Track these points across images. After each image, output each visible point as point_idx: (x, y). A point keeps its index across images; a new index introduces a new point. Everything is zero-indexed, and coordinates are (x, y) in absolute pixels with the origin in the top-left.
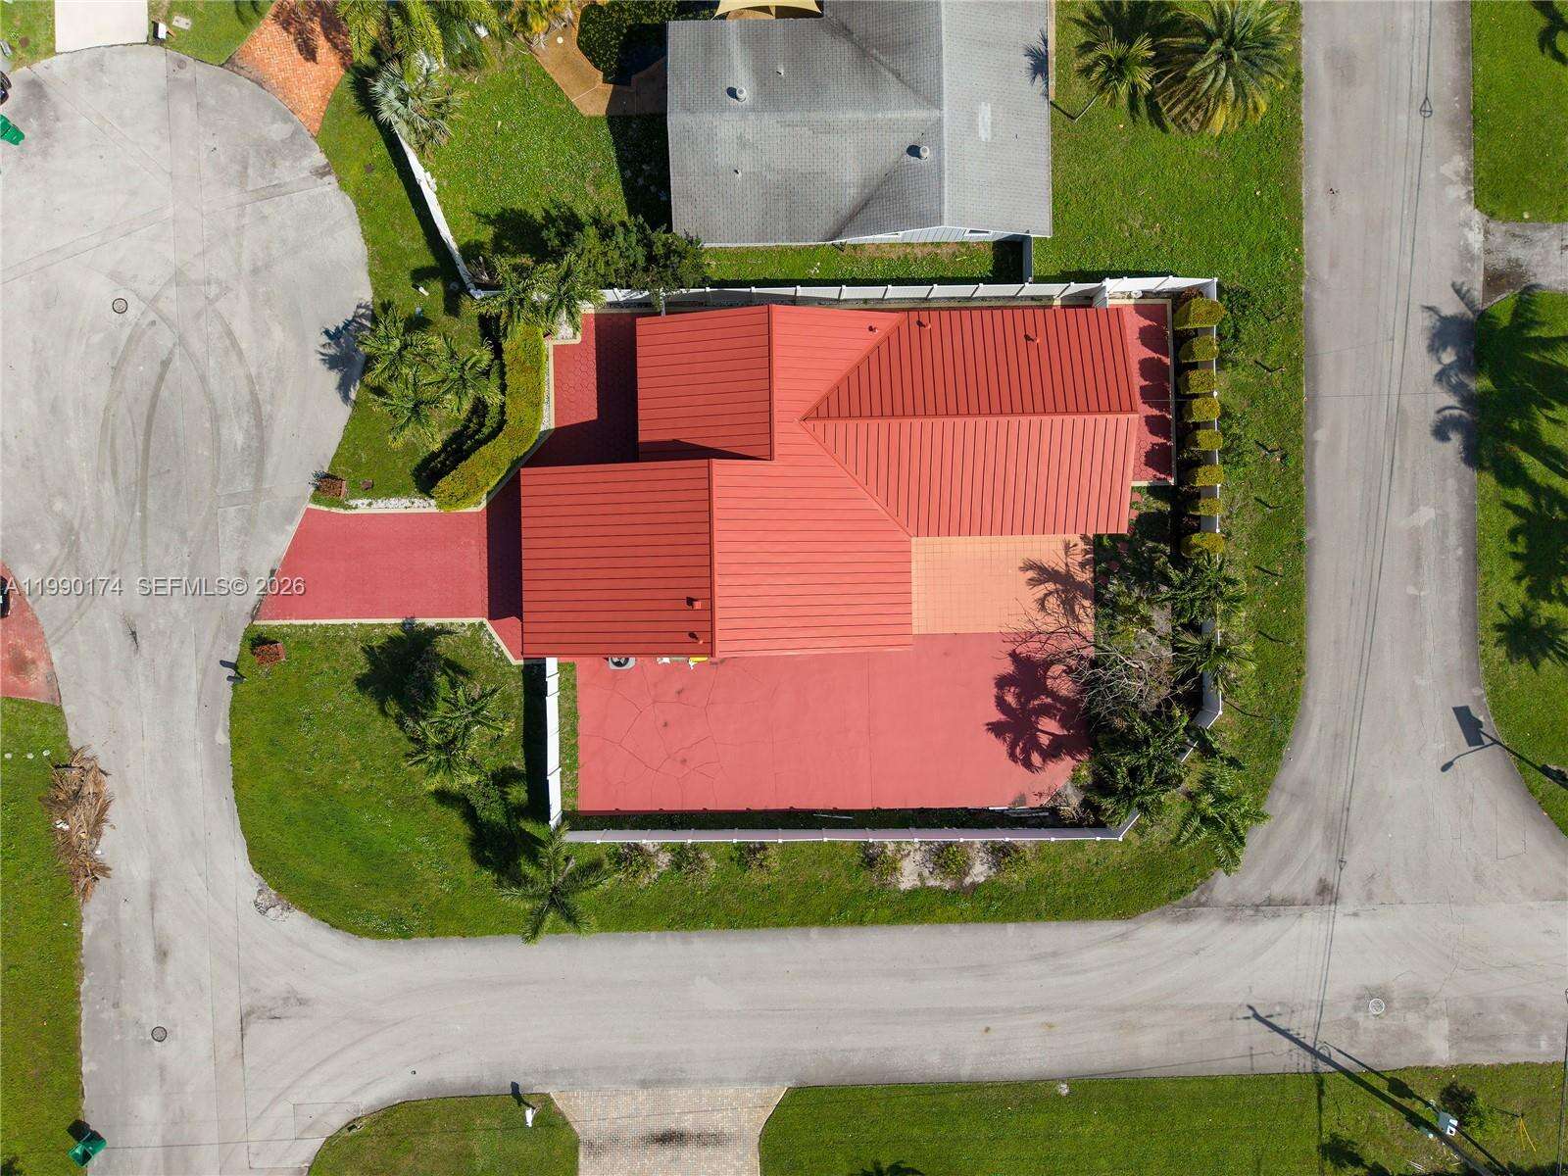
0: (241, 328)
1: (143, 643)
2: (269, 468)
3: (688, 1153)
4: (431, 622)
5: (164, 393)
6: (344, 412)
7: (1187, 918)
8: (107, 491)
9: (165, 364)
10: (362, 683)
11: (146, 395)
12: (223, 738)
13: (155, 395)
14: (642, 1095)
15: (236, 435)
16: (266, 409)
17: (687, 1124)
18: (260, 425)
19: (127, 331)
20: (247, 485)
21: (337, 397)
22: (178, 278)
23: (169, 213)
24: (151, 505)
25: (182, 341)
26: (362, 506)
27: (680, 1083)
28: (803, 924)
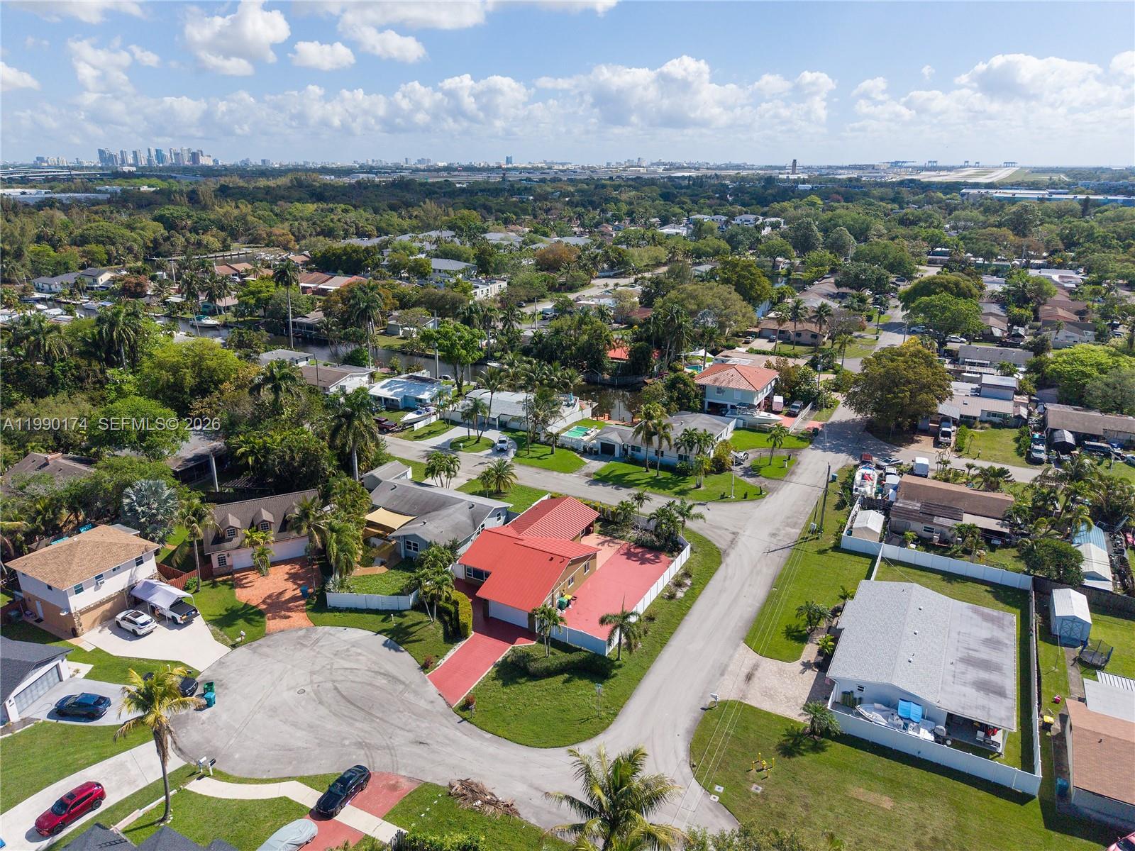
0: (347, 665)
1: (428, 741)
2: (402, 678)
3: (757, 674)
4: (500, 659)
5: (345, 694)
6: (406, 654)
7: (728, 555)
8: (358, 724)
9: (336, 688)
10: (504, 685)
11: (339, 698)
12: (489, 736)
13: (343, 697)
14: (726, 677)
15: (382, 681)
16: (382, 671)
17: (745, 671)
18: (386, 675)
19: (312, 694)
20: (402, 687)
21: (399, 653)
22: (313, 673)
23: (289, 667)
24: (379, 715)
25: (333, 681)
26: (442, 662)
27: (727, 666)
28: (682, 619)
